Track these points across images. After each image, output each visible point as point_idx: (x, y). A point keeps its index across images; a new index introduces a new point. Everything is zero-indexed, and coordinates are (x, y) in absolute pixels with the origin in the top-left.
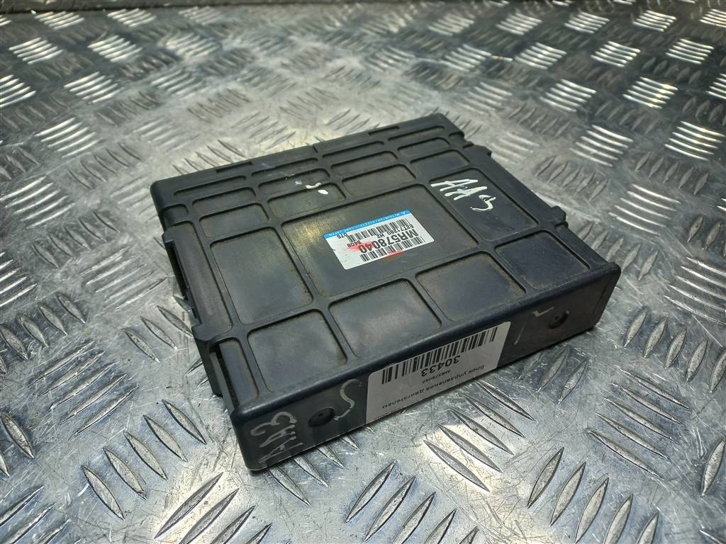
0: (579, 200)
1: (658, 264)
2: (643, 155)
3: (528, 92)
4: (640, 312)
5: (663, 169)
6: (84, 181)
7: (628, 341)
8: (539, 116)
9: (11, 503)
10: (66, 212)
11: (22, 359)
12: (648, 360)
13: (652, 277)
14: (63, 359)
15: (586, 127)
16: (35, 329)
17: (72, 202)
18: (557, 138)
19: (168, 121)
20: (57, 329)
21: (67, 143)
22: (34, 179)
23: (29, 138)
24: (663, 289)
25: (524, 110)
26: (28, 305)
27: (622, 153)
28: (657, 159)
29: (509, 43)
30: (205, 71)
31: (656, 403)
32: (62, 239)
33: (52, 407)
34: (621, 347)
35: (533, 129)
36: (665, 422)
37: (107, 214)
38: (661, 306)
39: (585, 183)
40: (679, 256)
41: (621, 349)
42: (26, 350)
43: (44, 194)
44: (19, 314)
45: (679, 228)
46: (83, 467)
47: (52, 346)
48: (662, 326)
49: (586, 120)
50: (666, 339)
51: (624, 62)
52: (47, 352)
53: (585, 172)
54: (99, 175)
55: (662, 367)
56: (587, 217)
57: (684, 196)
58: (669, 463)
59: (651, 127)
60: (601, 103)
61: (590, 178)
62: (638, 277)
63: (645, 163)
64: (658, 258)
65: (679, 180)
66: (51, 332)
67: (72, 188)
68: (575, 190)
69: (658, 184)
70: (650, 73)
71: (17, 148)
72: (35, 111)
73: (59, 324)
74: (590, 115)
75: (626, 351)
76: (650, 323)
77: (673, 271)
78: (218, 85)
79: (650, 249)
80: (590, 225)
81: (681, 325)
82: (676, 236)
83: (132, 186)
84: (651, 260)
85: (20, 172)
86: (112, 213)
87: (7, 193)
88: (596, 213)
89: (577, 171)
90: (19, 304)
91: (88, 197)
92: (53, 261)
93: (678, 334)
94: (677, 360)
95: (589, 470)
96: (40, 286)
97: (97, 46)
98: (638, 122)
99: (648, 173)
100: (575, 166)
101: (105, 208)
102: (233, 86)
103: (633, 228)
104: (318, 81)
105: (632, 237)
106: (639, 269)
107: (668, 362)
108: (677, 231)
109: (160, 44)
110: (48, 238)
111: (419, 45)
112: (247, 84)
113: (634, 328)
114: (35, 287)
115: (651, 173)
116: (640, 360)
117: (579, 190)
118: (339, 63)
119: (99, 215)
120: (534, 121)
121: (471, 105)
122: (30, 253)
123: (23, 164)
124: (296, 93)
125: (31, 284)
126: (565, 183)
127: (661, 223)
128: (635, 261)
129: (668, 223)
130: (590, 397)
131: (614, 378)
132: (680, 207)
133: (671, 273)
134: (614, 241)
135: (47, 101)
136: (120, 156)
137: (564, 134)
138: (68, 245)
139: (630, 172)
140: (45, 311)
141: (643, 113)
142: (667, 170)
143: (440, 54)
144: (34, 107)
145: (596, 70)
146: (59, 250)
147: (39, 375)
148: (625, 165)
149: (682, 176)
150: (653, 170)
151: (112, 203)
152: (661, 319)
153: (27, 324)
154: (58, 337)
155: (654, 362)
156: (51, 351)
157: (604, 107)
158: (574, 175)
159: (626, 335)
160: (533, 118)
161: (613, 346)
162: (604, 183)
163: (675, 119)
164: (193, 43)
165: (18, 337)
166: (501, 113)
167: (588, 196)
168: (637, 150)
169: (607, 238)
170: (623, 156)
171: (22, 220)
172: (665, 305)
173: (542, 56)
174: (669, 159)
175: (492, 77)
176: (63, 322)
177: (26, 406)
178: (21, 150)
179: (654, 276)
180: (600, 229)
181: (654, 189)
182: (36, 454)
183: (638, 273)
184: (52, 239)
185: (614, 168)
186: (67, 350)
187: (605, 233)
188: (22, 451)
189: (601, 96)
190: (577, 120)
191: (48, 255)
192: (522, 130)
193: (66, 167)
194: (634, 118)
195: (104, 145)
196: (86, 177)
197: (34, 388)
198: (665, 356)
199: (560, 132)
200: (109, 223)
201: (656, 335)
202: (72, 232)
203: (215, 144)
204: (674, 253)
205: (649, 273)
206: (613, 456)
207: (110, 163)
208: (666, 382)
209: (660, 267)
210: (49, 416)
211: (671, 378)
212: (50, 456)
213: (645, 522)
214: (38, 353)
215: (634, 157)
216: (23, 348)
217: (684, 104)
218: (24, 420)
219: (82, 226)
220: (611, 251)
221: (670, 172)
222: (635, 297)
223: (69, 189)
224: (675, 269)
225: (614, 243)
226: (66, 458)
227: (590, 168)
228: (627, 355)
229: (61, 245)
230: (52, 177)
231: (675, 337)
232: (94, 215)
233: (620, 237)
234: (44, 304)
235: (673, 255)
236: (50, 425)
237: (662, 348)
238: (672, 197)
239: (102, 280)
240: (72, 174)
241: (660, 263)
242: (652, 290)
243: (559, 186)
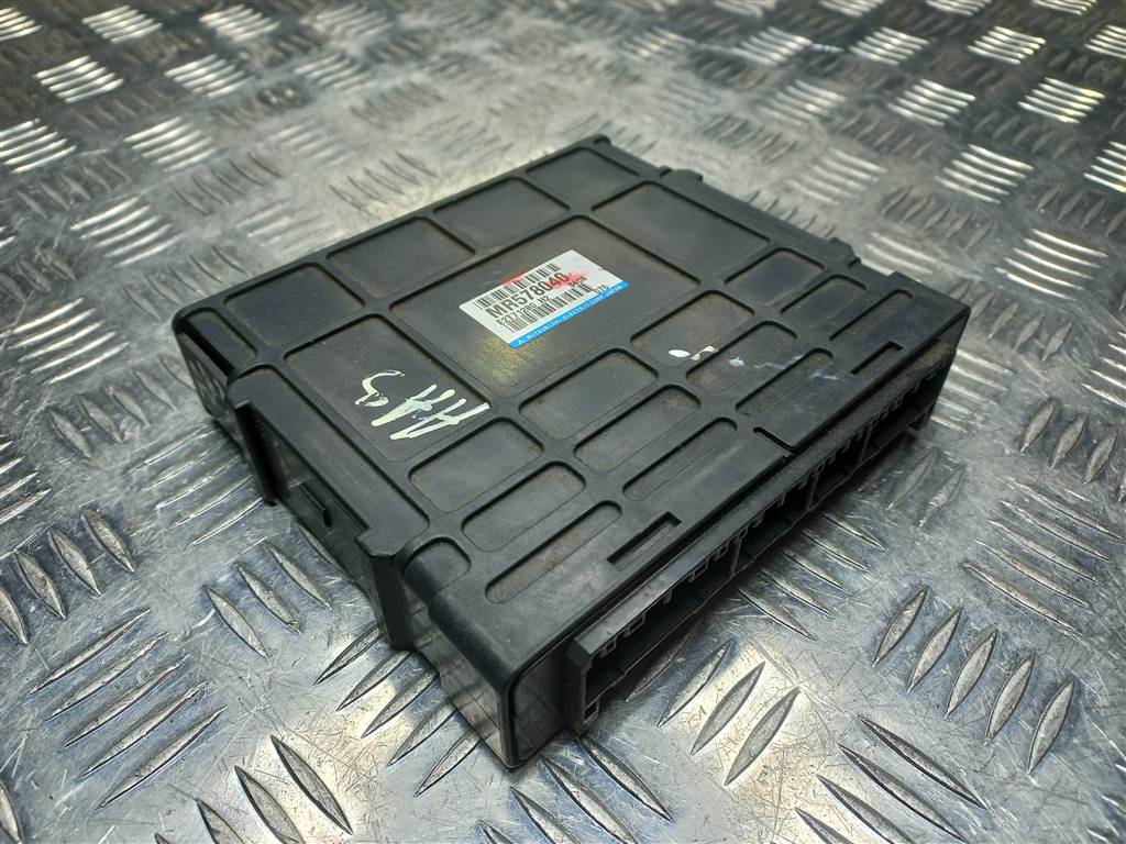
0: (947, 249)
1: (1072, 341)
2: (1048, 188)
3: (868, 96)
4: (1044, 404)
5: (1081, 208)
6: (196, 204)
7: (1027, 444)
8: (887, 129)
9: (103, 630)
10: (171, 246)
11: (112, 441)
12: (1057, 471)
13: (1063, 359)
14: (171, 442)
15: (959, 147)
16: (129, 402)
17: (180, 232)
18: (915, 161)
19: (321, 123)
20: (162, 402)
21: (171, 151)
22: (123, 200)
23: (115, 143)
24: (1079, 373)
25: (863, 122)
26: (117, 371)
27: (1015, 185)
28: (1071, 195)
29: (837, 27)
30: (373, 58)
31: (1071, 530)
32: (165, 283)
33: (158, 506)
34: (1016, 452)
35: (878, 149)
36: (1085, 556)
37: (232, 251)
38: (1077, 397)
39: (958, 226)
40: (1105, 330)
41: (1015, 455)
42: (118, 428)
43: (137, 221)
44: (105, 381)
45: (1107, 292)
46: (205, 588)
47: (155, 425)
48: (1079, 425)
49: (960, 137)
50: (1086, 443)
51: (1021, 56)
52: (148, 432)
53: (958, 210)
54: (218, 196)
55: (1078, 481)
56: (961, 273)
57: (1113, 247)
58: (1090, 612)
59: (1062, 149)
60: (984, 114)
61: (965, 219)
62: (1041, 357)
63: (1053, 200)
64: (1073, 332)
65: (1107, 224)
66: (153, 407)
67: (179, 214)
68: (943, 235)
69: (1073, 230)
70: (1061, 72)
71: (98, 157)
72: (122, 107)
73: (163, 396)
74: (964, 131)
75: (1023, 458)
76: (1060, 421)
77: (1096, 351)
78: (393, 76)
79: (1059, 320)
80: (966, 286)
81: (1109, 425)
82: (1102, 303)
83: (268, 213)
84: (1061, 334)
85: (103, 190)
86: (239, 249)
87: (84, 219)
88: (975, 267)
89: (945, 209)
90: (106, 368)
91: (204, 226)
92: (154, 312)
93: (1105, 437)
94: (1103, 474)
95: (968, 618)
96: (134, 345)
97: (212, 19)
98: (1043, 141)
99: (1058, 213)
100: (942, 201)
101: (229, 242)
102: (418, 77)
103: (1032, 291)
104: (548, 72)
105: (1032, 303)
106: (1042, 346)
107: (1090, 475)
108: (1103, 296)
109: (305, 21)
110: (145, 281)
111: (701, 27)
112: (439, 75)
113: (1035, 428)
114: (127, 347)
115: (1062, 215)
116: (1045, 471)
117: (948, 235)
118: (578, 49)
119: (221, 252)
120: (878, 136)
121: (783, 112)
122: (119, 301)
123: (107, 179)
124: (514, 89)
125: (122, 342)
126: (927, 225)
127: (1077, 284)
128: (1036, 335)
129: (1087, 284)
130: (969, 519)
131: (1005, 494)
132: (1108, 263)
133: (1093, 354)
134: (1003, 307)
135: (142, 94)
136: (250, 171)
137: (926, 156)
138: (174, 291)
139: (1029, 213)
140: (144, 379)
141: (1049, 130)
142: (1086, 211)
143: (732, 39)
144: (121, 101)
145: (975, 68)
146: (161, 298)
147: (139, 461)
148: (1021, 201)
149: (1111, 219)
150: (1066, 209)
151: (237, 235)
152: (1077, 416)
153: (118, 395)
154: (164, 413)
155: (1068, 475)
156: (154, 433)
157: (987, 119)
158: (940, 214)
159: (1023, 436)
160: (877, 132)
161: (1003, 450)
162: (988, 226)
163: (1100, 138)
164: (356, 17)
165: (106, 411)
166: (829, 125)
167: (963, 244)
168: (1040, 181)
169: (994, 302)
170: (1017, 189)
171: (108, 255)
172: (1085, 397)
173: (891, 45)
174: (1091, 195)
175: (814, 75)
176: (170, 394)
177: (119, 503)
178: (104, 159)
179: (1067, 357)
180: (982, 290)
182: (137, 566)
183: (1040, 353)
184: (150, 282)
185: (1003, 205)
186: (178, 431)
187: (990, 295)
188: (117, 562)
189: (982, 103)
190: (945, 137)
191: (145, 304)
192: (860, 148)
193: (170, 184)
194: (1036, 136)
195: (227, 155)
196: (200, 199)
197: (130, 480)
198: (1085, 466)
199: (919, 153)
200: (235, 263)
201: (1069, 438)
202: (180, 274)
203: (391, 159)
204: (1098, 326)
205: (1058, 352)
206: (1004, 601)
207: (235, 181)
208: (1086, 503)
209: (1076, 345)
210: (154, 518)
211: (1093, 496)
212: (157, 571)
213: (1055, 689)
214: (132, 432)
215: (1033, 191)
216: (114, 427)
217: (1115, 117)
218: (118, 521)
219: (195, 266)
220: (999, 320)
221: (1092, 214)
222: (1038, 385)
223: (174, 215)
224: (1100, 349)
225: (1003, 309)
226: (181, 574)
227: (967, 203)
228: (1025, 463)
229: (164, 290)
230: (150, 198)
231: (1099, 441)
232: (213, 253)
233: (1014, 301)
234: (142, 368)
235: (1096, 329)
236: (155, 530)
237: (1080, 456)
238: (1095, 249)
240: (179, 194)
241: (1076, 339)
242: (1064, 375)
243: (919, 228)
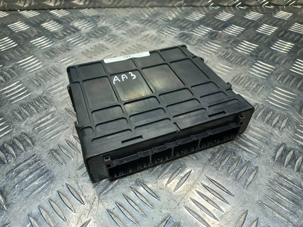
0: (252, 94)
1: (288, 123)
2: (280, 74)
3: (228, 46)
4: (281, 145)
5: (289, 80)
6: (36, 83)
7: (276, 159)
8: (234, 56)
10: (28, 96)
11: (4, 163)
12: (286, 168)
13: (286, 130)
14: (22, 163)
15: (254, 61)
16: (11, 149)
17: (31, 92)
18: (242, 66)
19: (73, 57)
20: (21, 149)
21: (30, 66)
22: (15, 82)
23: (14, 64)
24: (291, 135)
25: (227, 54)
26: (9, 138)
27: (270, 73)
28: (286, 76)
29: (219, 25)
30: (90, 36)
31: (291, 189)
32: (25, 109)
33: (16, 186)
34: (273, 162)
35: (231, 62)
36: (295, 199)
37: (45, 98)
38: (291, 143)
39: (254, 86)
40: (298, 120)
41: (273, 163)
42: (7, 158)
43: (19, 88)
44: (4, 142)
45: (298, 107)
46: (28, 215)
47: (18, 157)
48: (292, 152)
49: (254, 58)
50: (294, 159)
51: (270, 33)
52: (16, 160)
53: (254, 81)
54: (42, 80)
55: (292, 172)
56: (256, 102)
57: (299, 92)
58: (297, 219)
59: (283, 61)
61: (256, 84)
62: (279, 129)
63: (281, 78)
64: (289, 121)
65: (297, 85)
66: (18, 151)
67: (31, 86)
68: (250, 89)
69: (287, 87)
70: (282, 37)
71: (8, 68)
72: (17, 52)
73: (22, 147)
74: (256, 56)
75: (275, 164)
76: (286, 151)
77: (296, 127)
78: (95, 42)
79: (284, 117)
80: (257, 105)
81: (301, 152)
82: (296, 111)
83: (57, 85)
84: (285, 121)
85: (9, 79)
86: (47, 97)
87: (3, 88)
88: (260, 100)
89: (251, 81)
90: (5, 137)
91: (38, 90)
92: (21, 118)
93: (300, 156)
94: (300, 169)
95: (260, 221)
96: (14, 130)
97: (45, 25)
98: (278, 59)
99: (282, 82)
100: (250, 78)
101: (45, 95)
102: (101, 42)
103: (276, 107)
104: (138, 40)
105: (276, 111)
106: (280, 126)
107: (296, 169)
108: (297, 108)
109: (71, 24)
110: (19, 108)
111: (181, 25)
112: (107, 41)
113: (278, 154)
114: (12, 130)
115: (284, 82)
116: (282, 169)
117: (252, 89)
118: (147, 33)
119: (42, 98)
120: (231, 58)
121: (204, 51)
122: (11, 115)
123: (11, 75)
124: (129, 45)
125: (11, 129)
126: (246, 86)
127: (289, 104)
128: (278, 122)
129: (293, 105)
130: (260, 186)
131: (270, 177)
132: (298, 98)
133: (295, 128)
134: (268, 112)
135: (23, 48)
136: (52, 72)
137: (245, 64)
138: (28, 111)
139: (274, 81)
140: (16, 141)
141: (280, 55)
142: (291, 81)
143: (190, 29)
144: (17, 51)
145: (259, 36)
146: (24, 113)
147: (11, 171)
148: (272, 78)
149: (298, 83)
151: (48, 93)
152: (291, 149)
153: (7, 147)
154: (21, 153)
155: (289, 170)
156: (18, 160)
157: (262, 52)
158: (249, 82)
159: (275, 156)
160: (231, 57)
161: (269, 161)
162: (263, 86)
163: (294, 58)
164: (85, 24)
165: (3, 153)
166: (217, 55)
167: (256, 92)
168: (277, 71)
169: (265, 111)
170: (271, 74)
171: (9, 100)
172: (293, 142)
173: (234, 30)
174: (292, 76)
175: (213, 39)
176: (23, 146)
177: (4, 185)
178: (10, 69)
179: (287, 129)
180: (262, 107)
181: (286, 89)
182: (8, 208)
183: (279, 128)
184: (21, 108)
185: (267, 79)
186: (24, 159)
187: (264, 109)
188: (1, 207)
189: (260, 47)
190: (250, 58)
191: (19, 116)
192: (226, 62)
193: (29, 77)
194: (276, 57)
195: (46, 67)
196: (37, 81)
197: (8, 177)
198: (294, 167)
199: (243, 63)
200: (46, 102)
201: (289, 156)
202: (30, 106)
204: (296, 118)
205: (284, 127)
206: (271, 215)
207: (48, 75)
208: (295, 179)
209: (289, 125)
210: (15, 190)
211: (297, 177)
212: (15, 208)
214: (11, 160)
215: (276, 75)
216: (5, 158)
217: (298, 51)
218: (3, 192)
219: (34, 103)
220: (267, 117)
221: (292, 82)
222: (279, 139)
223: (29, 87)
224: (297, 126)
225: (268, 113)
226: (21, 211)
227: (256, 79)
228: (276, 166)
229: (25, 111)
230: (23, 81)
231: (298, 158)
232: (40, 98)
233: (271, 111)
234: (16, 138)
235: (295, 119)
236: (14, 195)
237: (292, 163)
238: (294, 93)
239: (42, 127)
240: (31, 80)
241: (290, 123)
242: (286, 135)
243: (243, 87)
